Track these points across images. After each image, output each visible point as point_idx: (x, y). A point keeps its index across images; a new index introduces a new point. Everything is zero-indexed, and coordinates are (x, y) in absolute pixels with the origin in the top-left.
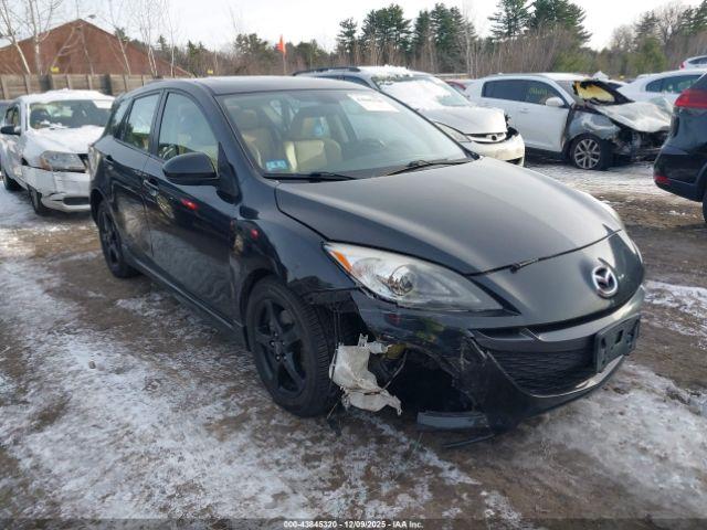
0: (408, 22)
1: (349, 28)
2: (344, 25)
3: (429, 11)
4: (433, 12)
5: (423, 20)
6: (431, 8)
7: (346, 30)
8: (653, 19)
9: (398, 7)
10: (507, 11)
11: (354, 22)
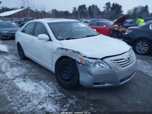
0: (87, 8)
1: (75, 8)
2: (74, 8)
3: (91, 6)
4: (92, 6)
5: (90, 7)
6: (91, 5)
7: (74, 9)
8: (136, 8)
9: (85, 5)
10: (107, 6)
11: (76, 8)
